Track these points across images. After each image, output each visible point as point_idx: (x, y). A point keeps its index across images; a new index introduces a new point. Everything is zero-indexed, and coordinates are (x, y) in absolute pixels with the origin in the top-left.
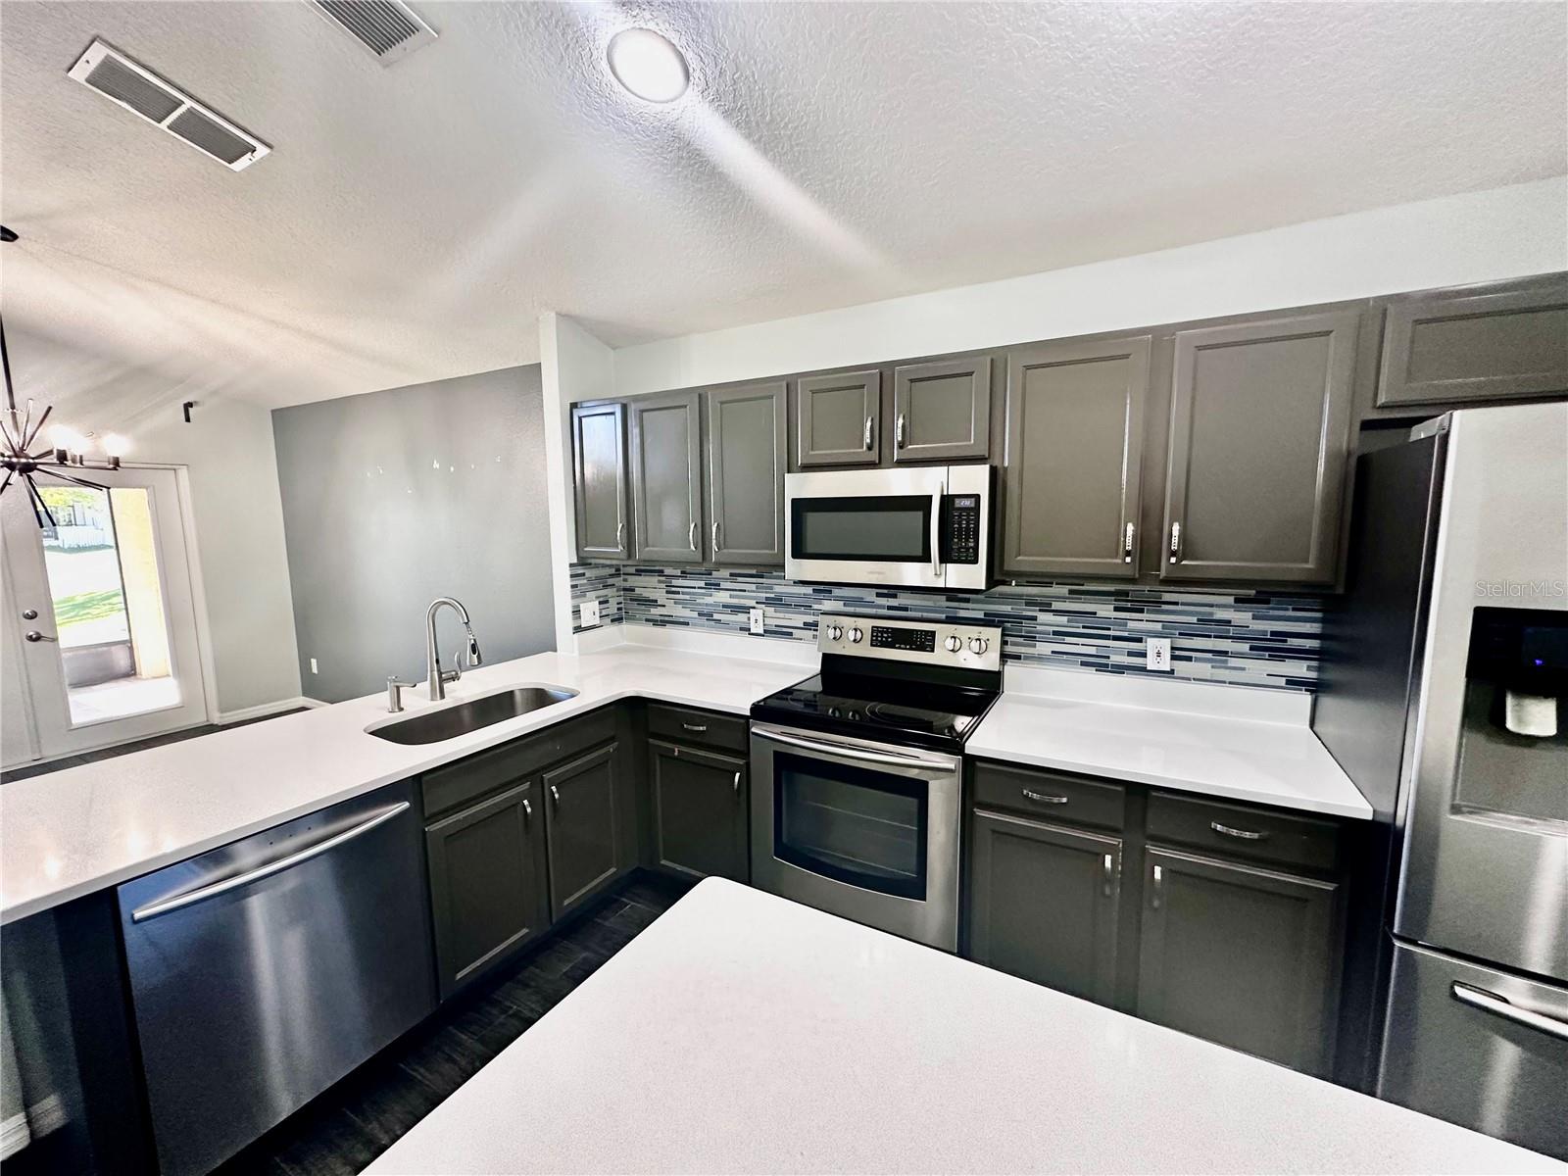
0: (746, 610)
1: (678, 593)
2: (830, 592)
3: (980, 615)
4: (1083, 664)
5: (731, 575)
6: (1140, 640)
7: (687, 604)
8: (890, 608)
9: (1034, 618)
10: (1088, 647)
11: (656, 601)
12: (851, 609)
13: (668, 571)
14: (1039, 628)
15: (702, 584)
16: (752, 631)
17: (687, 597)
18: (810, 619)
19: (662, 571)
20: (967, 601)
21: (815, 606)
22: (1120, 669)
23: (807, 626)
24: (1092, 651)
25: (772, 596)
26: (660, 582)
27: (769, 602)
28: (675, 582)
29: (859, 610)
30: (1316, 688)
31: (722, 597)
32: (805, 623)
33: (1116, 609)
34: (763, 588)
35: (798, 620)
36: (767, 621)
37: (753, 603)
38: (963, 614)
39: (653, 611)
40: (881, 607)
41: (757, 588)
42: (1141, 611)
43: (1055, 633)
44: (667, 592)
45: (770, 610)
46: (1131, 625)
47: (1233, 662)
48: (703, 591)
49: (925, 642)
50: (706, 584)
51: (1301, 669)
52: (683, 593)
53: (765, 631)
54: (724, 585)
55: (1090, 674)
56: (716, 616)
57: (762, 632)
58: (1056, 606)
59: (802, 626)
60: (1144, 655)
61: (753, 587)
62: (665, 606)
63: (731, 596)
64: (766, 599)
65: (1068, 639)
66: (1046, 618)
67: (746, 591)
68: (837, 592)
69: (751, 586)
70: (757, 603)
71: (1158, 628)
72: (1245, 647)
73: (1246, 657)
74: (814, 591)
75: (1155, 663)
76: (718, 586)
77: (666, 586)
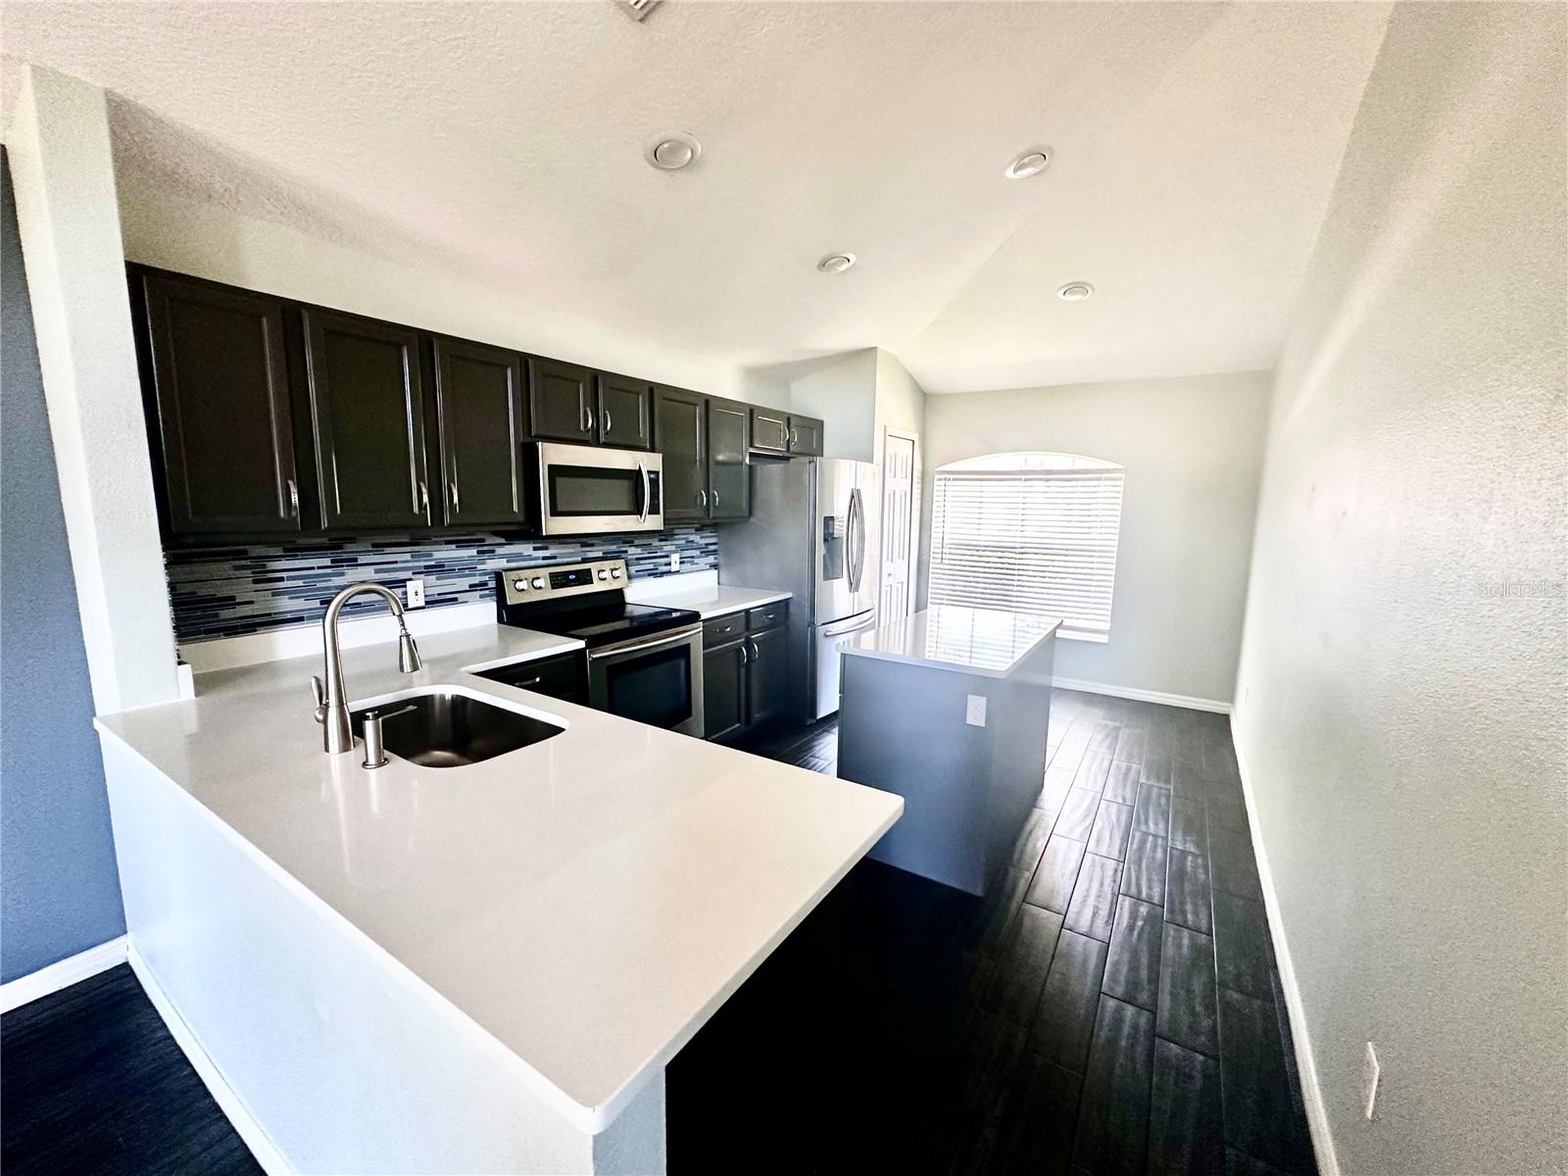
0: (402, 583)
1: (281, 579)
2: (493, 551)
3: (599, 555)
4: (649, 575)
5: (374, 545)
6: (667, 556)
7: (295, 592)
8: (544, 558)
9: (626, 552)
10: (648, 565)
11: (233, 598)
12: (514, 565)
13: (255, 551)
14: (630, 557)
15: (327, 562)
16: (410, 606)
17: (300, 583)
18: (476, 580)
19: (244, 552)
20: (592, 545)
21: (479, 567)
22: (662, 574)
23: (473, 587)
24: (651, 566)
25: (433, 563)
26: (237, 568)
27: (428, 570)
28: (271, 565)
29: (519, 564)
30: (715, 566)
31: (367, 573)
32: (471, 586)
33: (661, 540)
34: (420, 556)
35: (464, 583)
36: (430, 591)
37: (409, 574)
38: (590, 555)
39: (226, 614)
40: (537, 558)
41: (412, 556)
42: (666, 540)
43: (637, 559)
44: (255, 582)
45: (432, 578)
46: (665, 548)
47: (696, 561)
48: (329, 571)
49: (585, 577)
50: (332, 561)
51: (711, 559)
52: (290, 578)
53: (427, 603)
54: (362, 560)
55: (652, 581)
57: (423, 604)
58: (636, 542)
59: (468, 588)
60: (670, 564)
61: (408, 557)
62: (252, 602)
63: (377, 572)
64: (426, 567)
65: (642, 562)
66: (632, 550)
67: (396, 562)
68: (499, 551)
69: (402, 556)
70: (414, 574)
71: (673, 548)
72: (697, 553)
73: (699, 557)
74: (478, 552)
75: (675, 567)
76: (353, 562)
77: (253, 573)
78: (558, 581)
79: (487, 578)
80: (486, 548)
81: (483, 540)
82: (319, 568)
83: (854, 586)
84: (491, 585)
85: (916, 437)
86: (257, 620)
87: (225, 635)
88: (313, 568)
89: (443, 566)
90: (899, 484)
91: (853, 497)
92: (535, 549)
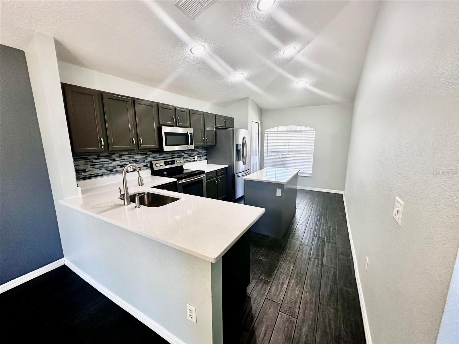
0: (127, 165)
1: (97, 165)
2: (149, 156)
3: (176, 156)
4: (189, 162)
5: (119, 155)
6: (194, 156)
7: (100, 168)
8: (162, 158)
9: (183, 155)
11: (85, 170)
12: (155, 159)
13: (90, 157)
14: (184, 157)
15: (108, 160)
16: (129, 171)
17: (102, 165)
19: (88, 157)
21: (146, 160)
22: (193, 161)
24: (190, 159)
25: (134, 159)
26: (86, 162)
27: (133, 162)
28: (94, 161)
29: (156, 159)
30: (206, 159)
31: (118, 163)
32: (144, 165)
33: (192, 152)
34: (131, 158)
37: (128, 163)
38: (174, 156)
39: (83, 174)
40: (161, 158)
41: (129, 158)
42: (194, 152)
45: (134, 164)
46: (193, 154)
48: (109, 162)
49: (173, 163)
50: (109, 160)
51: (205, 157)
52: (99, 164)
53: (133, 170)
54: (116, 159)
56: (114, 170)
57: (132, 171)
58: (186, 153)
59: (143, 166)
60: (195, 158)
61: (128, 158)
62: (90, 171)
63: (120, 162)
64: (132, 161)
65: (187, 158)
66: (184, 155)
67: (125, 159)
68: (151, 156)
69: (126, 158)
70: (129, 162)
71: (195, 154)
72: (201, 155)
73: (202, 156)
74: (145, 156)
75: (196, 159)
76: (114, 160)
77: (90, 163)
78: (167, 163)
79: (148, 163)
80: (147, 155)
81: (147, 153)
82: (106, 161)
83: (244, 163)
84: (149, 165)
85: (259, 122)
86: (91, 176)
87: (84, 180)
88: (105, 162)
89: (137, 160)
90: (255, 135)
91: (243, 139)
92: (160, 155)
